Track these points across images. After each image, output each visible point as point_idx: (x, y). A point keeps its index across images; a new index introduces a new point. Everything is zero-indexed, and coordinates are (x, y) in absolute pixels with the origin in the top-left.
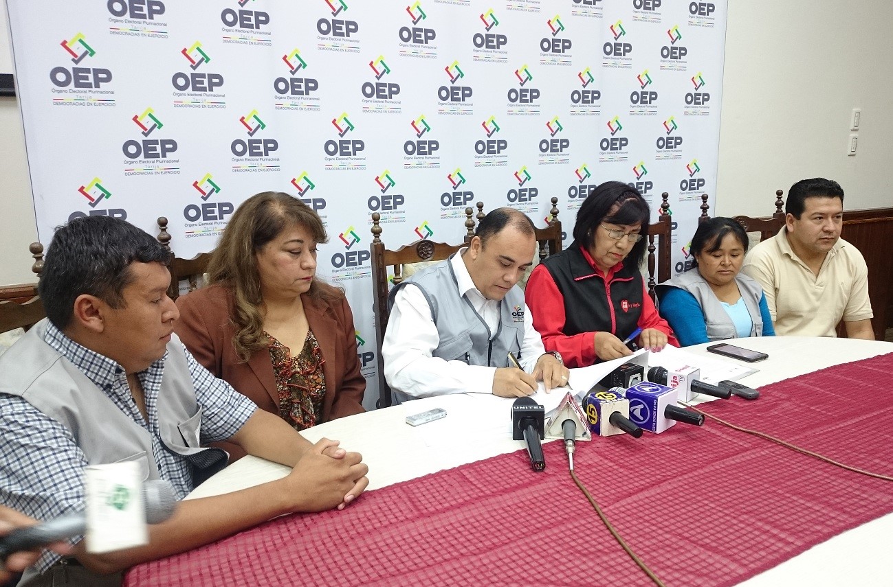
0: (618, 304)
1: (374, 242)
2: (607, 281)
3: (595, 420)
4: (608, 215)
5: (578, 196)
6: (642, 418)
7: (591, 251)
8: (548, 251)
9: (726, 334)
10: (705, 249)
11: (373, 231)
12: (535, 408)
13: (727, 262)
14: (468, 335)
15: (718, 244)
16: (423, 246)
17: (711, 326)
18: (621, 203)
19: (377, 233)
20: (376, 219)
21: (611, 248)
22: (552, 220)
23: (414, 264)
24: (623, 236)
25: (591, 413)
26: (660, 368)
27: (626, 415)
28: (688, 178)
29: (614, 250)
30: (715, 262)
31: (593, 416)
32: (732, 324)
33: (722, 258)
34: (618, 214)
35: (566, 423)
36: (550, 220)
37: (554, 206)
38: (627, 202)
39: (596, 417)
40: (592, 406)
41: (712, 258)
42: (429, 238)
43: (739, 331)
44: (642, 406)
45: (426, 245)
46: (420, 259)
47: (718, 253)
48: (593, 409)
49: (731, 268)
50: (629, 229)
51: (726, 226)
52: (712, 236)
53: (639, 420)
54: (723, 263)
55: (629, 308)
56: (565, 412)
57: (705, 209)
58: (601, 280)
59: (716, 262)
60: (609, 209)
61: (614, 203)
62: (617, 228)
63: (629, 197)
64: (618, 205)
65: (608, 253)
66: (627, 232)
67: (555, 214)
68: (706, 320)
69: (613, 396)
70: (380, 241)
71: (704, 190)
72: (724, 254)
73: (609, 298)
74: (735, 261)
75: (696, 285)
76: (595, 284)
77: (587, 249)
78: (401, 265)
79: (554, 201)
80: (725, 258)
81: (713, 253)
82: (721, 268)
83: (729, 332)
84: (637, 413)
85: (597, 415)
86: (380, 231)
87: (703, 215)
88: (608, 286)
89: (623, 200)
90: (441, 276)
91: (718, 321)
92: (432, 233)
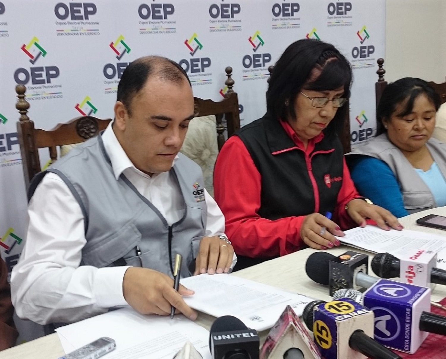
0: (320, 180)
1: (21, 120)
2: (307, 154)
3: (327, 342)
4: (310, 81)
5: (252, 65)
6: (388, 333)
7: (291, 122)
8: (225, 125)
9: (425, 203)
10: (395, 114)
11: (18, 107)
12: (244, 335)
13: (421, 126)
14: (133, 225)
15: (410, 107)
16: (84, 123)
17: (408, 196)
18: (321, 65)
19: (23, 109)
20: (21, 92)
21: (314, 118)
22: (228, 92)
23: (73, 145)
24: (327, 102)
25: (321, 333)
26: (387, 255)
27: (370, 333)
28: (359, 46)
29: (318, 120)
30: (407, 127)
31: (324, 337)
32: (430, 192)
33: (414, 122)
34: (320, 79)
35: (290, 353)
36: (225, 92)
37: (229, 77)
38: (329, 64)
39: (329, 339)
40: (321, 323)
41: (404, 123)
42: (93, 115)
43: (437, 199)
44: (388, 317)
45: (88, 122)
46: (82, 139)
47: (410, 117)
48: (323, 328)
49: (424, 132)
50: (332, 94)
51: (416, 87)
52: (402, 98)
53: (384, 336)
54: (416, 127)
55: (331, 183)
56: (288, 338)
57: (381, 73)
58: (301, 154)
59: (409, 126)
60: (309, 74)
61: (313, 66)
62: (320, 95)
63: (330, 57)
64: (319, 69)
65: (311, 123)
66: (331, 98)
67: (230, 85)
68: (402, 189)
69: (350, 308)
70: (28, 119)
71: (375, 56)
72: (416, 117)
73: (310, 173)
74: (428, 124)
75: (389, 152)
76: (295, 158)
77: (285, 120)
78: (58, 148)
79: (229, 71)
80: (417, 122)
81: (405, 118)
82: (414, 133)
83: (427, 201)
84: (382, 326)
85: (330, 337)
86: (28, 107)
87: (379, 80)
88: (308, 160)
89: (324, 62)
90: (90, 157)
91: (415, 190)
92: (96, 110)
